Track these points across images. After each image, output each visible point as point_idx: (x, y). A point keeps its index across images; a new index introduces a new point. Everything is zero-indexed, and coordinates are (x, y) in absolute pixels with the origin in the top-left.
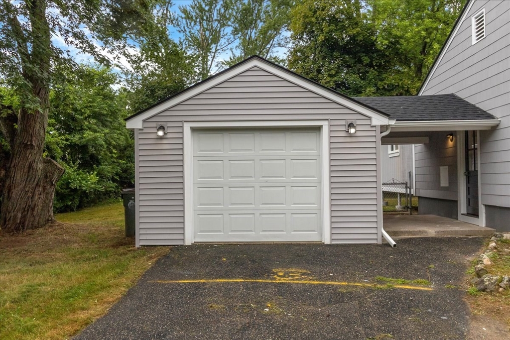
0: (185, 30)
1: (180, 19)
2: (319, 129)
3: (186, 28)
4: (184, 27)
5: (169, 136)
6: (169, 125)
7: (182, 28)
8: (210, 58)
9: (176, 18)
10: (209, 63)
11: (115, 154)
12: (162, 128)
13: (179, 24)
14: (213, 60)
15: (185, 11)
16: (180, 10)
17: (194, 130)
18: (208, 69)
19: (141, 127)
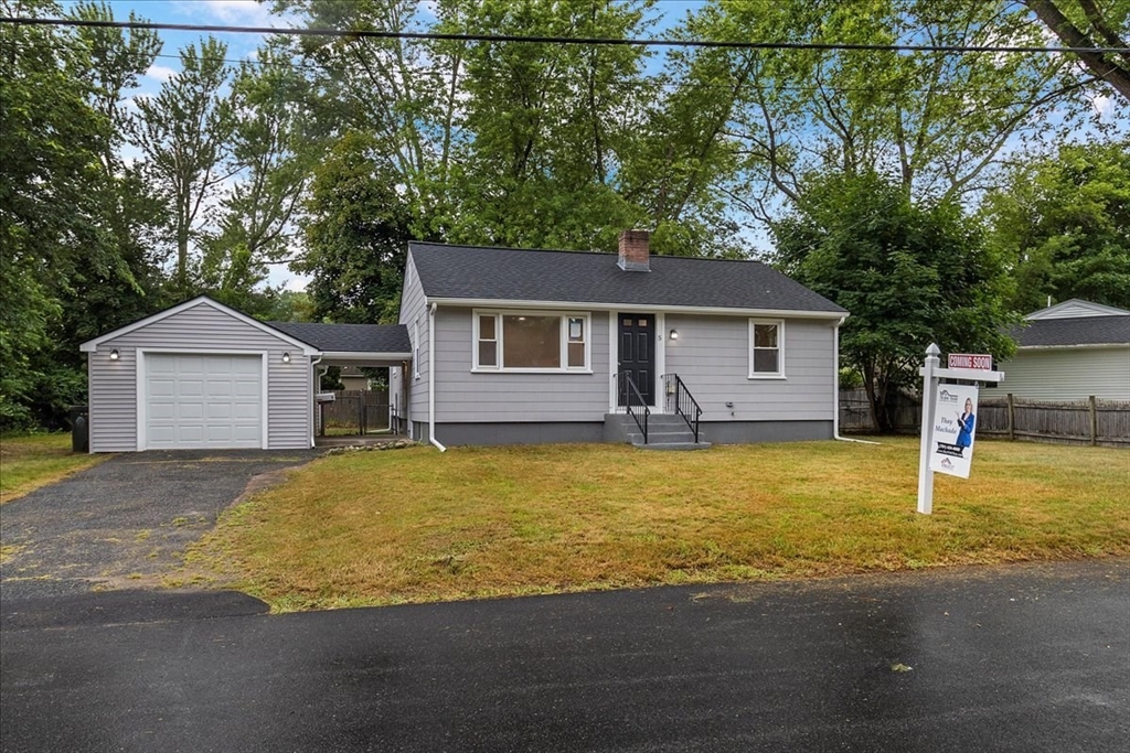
0: (146, 142)
1: (136, 120)
2: (261, 356)
3: (148, 139)
4: (144, 136)
5: (122, 359)
6: (122, 349)
7: (141, 138)
8: (194, 198)
9: (128, 118)
10: (192, 208)
11: (25, 361)
12: (115, 352)
13: (135, 129)
14: (199, 200)
15: (144, 107)
16: (135, 104)
17: (145, 354)
18: (191, 214)
19: (94, 350)
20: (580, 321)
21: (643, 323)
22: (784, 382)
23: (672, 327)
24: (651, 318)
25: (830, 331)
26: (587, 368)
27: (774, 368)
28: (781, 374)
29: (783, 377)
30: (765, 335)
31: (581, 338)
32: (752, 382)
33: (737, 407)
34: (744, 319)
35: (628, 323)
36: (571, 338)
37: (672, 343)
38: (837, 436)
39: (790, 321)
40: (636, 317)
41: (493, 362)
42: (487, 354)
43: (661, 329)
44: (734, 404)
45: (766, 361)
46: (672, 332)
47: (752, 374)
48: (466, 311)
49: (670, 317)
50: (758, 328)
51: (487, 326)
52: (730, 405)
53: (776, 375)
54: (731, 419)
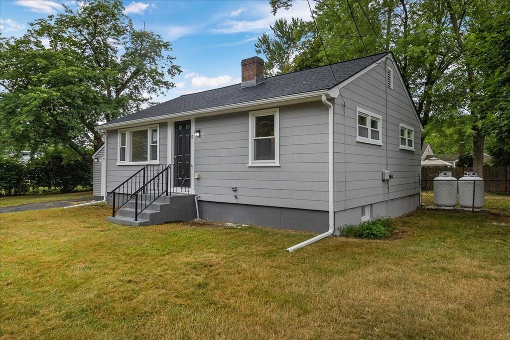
21: (188, 127)
22: (278, 169)
23: (199, 128)
27: (271, 156)
28: (276, 161)
29: (278, 164)
30: (265, 126)
32: (251, 170)
33: (240, 192)
34: (243, 114)
35: (181, 128)
37: (199, 140)
38: (331, 231)
43: (193, 131)
44: (238, 189)
45: (264, 150)
46: (197, 132)
47: (251, 162)
49: (197, 120)
50: (259, 120)
52: (235, 190)
53: (272, 163)
54: (234, 201)
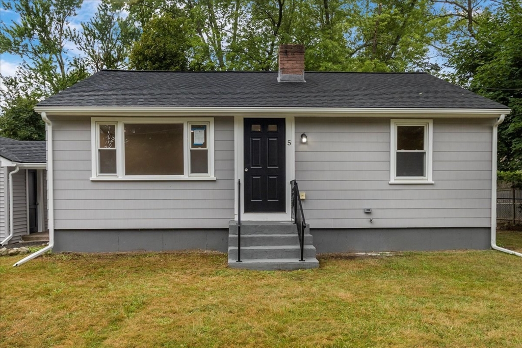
20: (204, 128)
21: (272, 128)
22: (431, 187)
23: (303, 130)
24: (280, 123)
25: (488, 131)
26: (211, 175)
27: (420, 172)
28: (429, 178)
29: (430, 181)
31: (204, 145)
32: (394, 187)
33: (376, 214)
34: (384, 121)
35: (257, 128)
36: (193, 145)
37: (302, 147)
38: (494, 245)
39: (440, 122)
40: (265, 122)
41: (113, 170)
42: (107, 162)
43: (291, 133)
44: (373, 211)
45: (411, 165)
46: (303, 135)
47: (394, 178)
48: (84, 121)
49: (301, 121)
50: (401, 130)
51: (107, 133)
52: (368, 212)
53: (423, 179)
54: (369, 225)
